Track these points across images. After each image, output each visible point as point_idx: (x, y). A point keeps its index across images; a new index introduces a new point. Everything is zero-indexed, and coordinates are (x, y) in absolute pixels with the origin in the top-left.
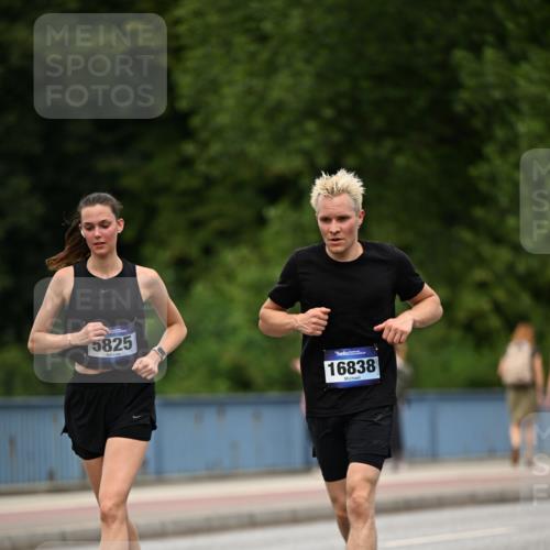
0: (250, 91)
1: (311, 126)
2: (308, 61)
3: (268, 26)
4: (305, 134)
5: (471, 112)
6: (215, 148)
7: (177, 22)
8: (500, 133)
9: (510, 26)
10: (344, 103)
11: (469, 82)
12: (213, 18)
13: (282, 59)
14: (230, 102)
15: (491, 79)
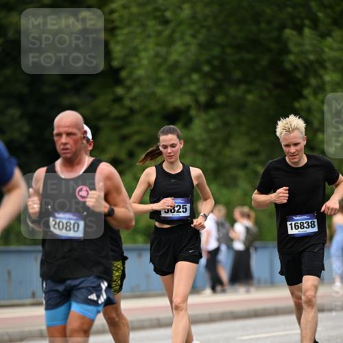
0: (157, 55)
1: (195, 77)
2: (194, 36)
3: (168, 14)
4: (192, 82)
5: (296, 68)
6: (136, 90)
7: (112, 12)
8: (313, 81)
9: (320, 15)
10: (216, 63)
11: (294, 49)
12: (135, 10)
13: (177, 35)
14: (145, 62)
15: (308, 47)
